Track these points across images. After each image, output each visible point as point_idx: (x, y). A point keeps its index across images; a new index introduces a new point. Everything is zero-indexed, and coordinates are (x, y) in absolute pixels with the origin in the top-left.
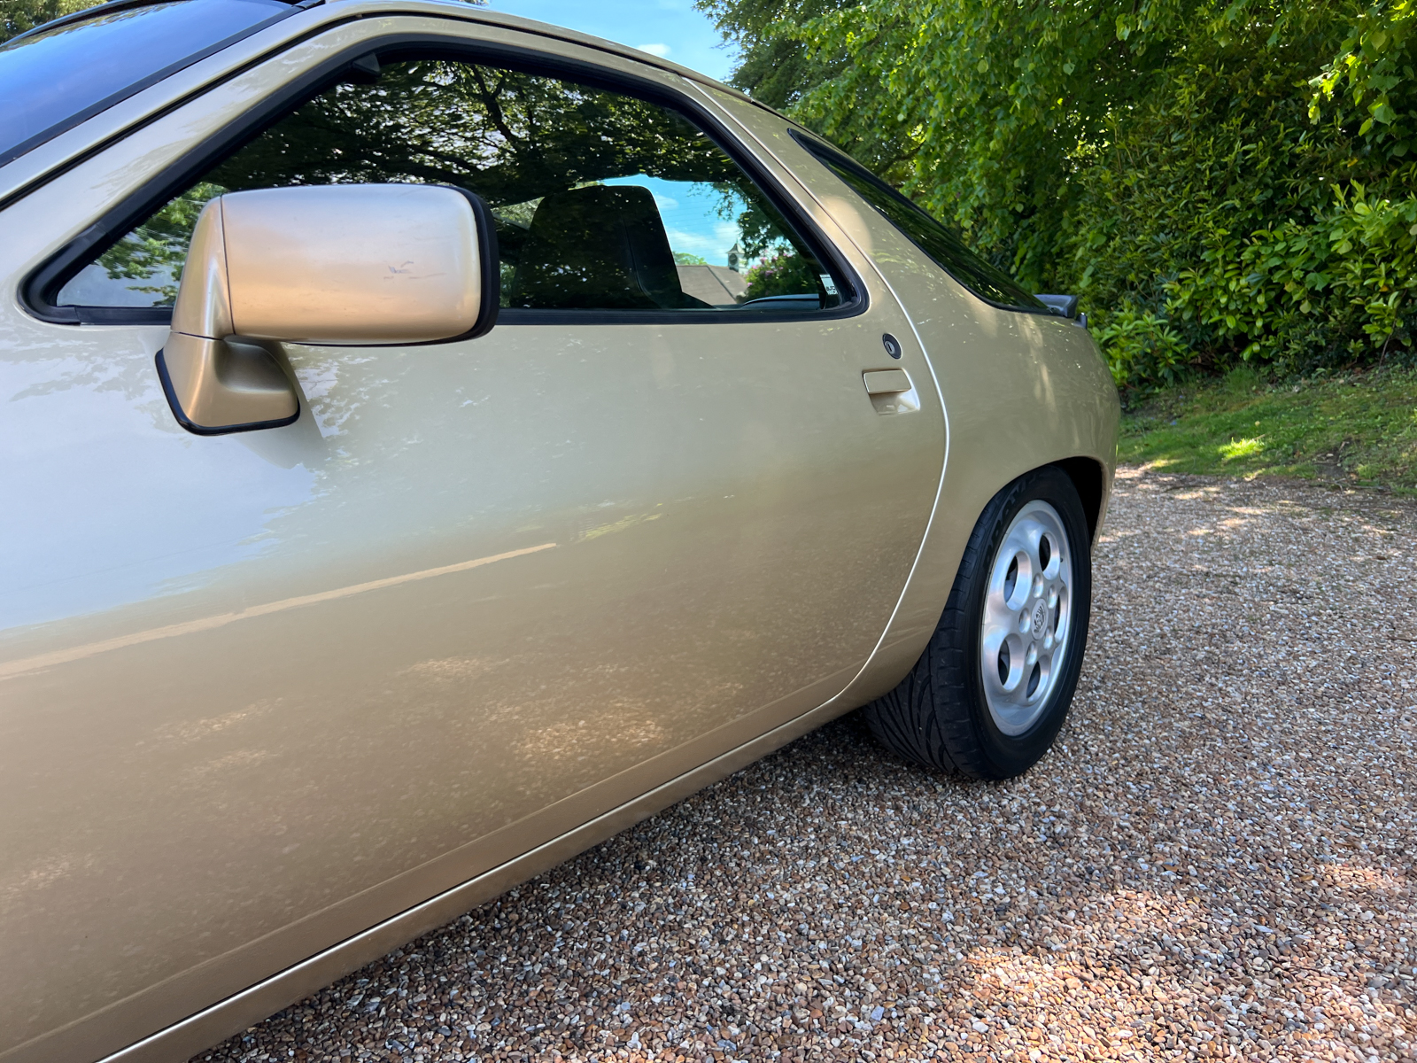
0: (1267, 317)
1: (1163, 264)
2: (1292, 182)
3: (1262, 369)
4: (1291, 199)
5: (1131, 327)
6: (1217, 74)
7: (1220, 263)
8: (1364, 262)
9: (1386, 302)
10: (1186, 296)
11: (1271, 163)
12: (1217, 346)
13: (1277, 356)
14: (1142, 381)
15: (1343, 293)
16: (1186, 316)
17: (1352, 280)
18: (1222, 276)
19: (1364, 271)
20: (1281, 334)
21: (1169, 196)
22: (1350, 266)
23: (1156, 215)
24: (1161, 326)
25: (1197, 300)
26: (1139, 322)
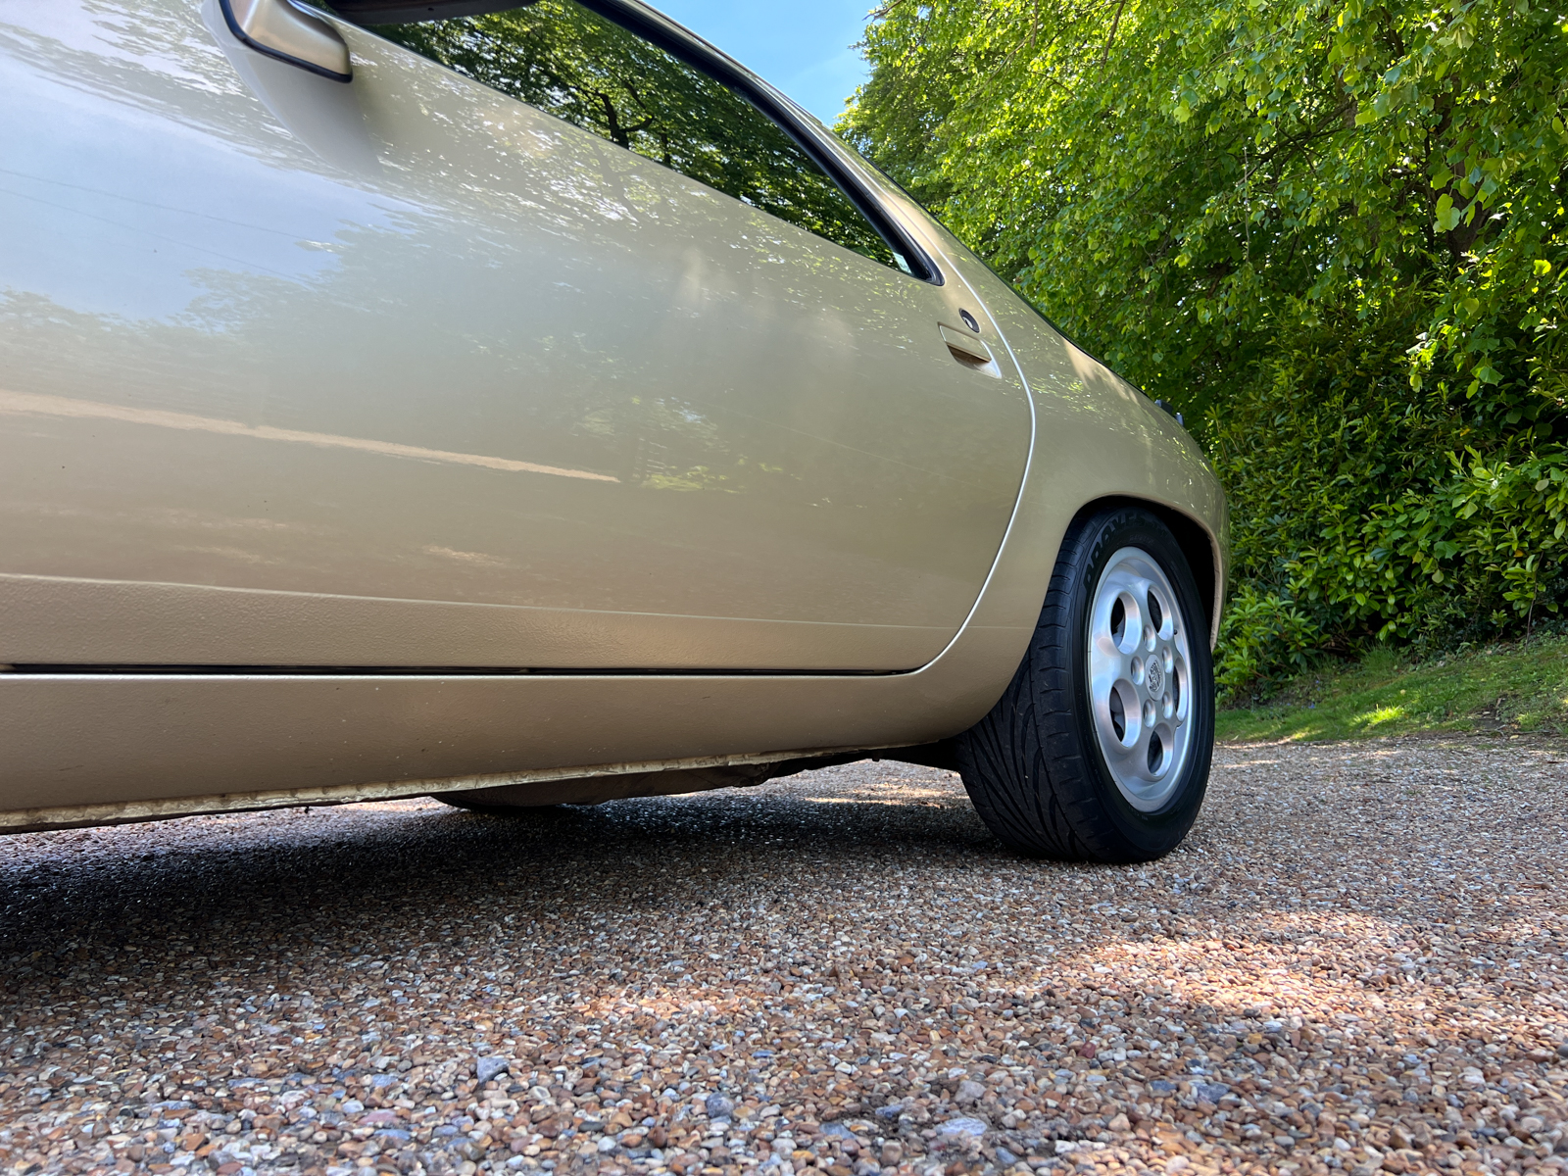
0: (1399, 593)
1: (1282, 547)
2: (1404, 455)
3: (1401, 649)
4: (1407, 472)
5: (1254, 609)
6: (1313, 356)
7: (1341, 540)
8: (1493, 527)
9: (1524, 567)
10: (1309, 574)
11: (1380, 438)
12: (1350, 628)
13: (1416, 634)
14: (1273, 670)
15: (1476, 561)
16: (1312, 596)
17: (1483, 546)
18: (1346, 554)
19: (1494, 535)
20: (1416, 608)
21: (1279, 478)
22: (1479, 532)
23: (1268, 498)
24: (1288, 609)
25: (1322, 580)
26: (1262, 604)
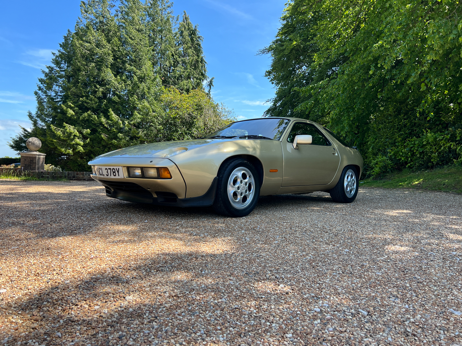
0: (411, 158)
1: (388, 146)
2: (415, 129)
3: (410, 169)
4: (415, 132)
5: (380, 160)
6: (398, 105)
7: (400, 146)
8: (430, 146)
9: (435, 155)
11: (410, 124)
12: (401, 164)
13: (414, 166)
14: (384, 172)
16: (393, 157)
17: (428, 150)
18: (401, 149)
20: (414, 161)
21: (388, 131)
22: (427, 147)
23: (386, 135)
24: (388, 159)
25: (395, 154)
26: (382, 158)
